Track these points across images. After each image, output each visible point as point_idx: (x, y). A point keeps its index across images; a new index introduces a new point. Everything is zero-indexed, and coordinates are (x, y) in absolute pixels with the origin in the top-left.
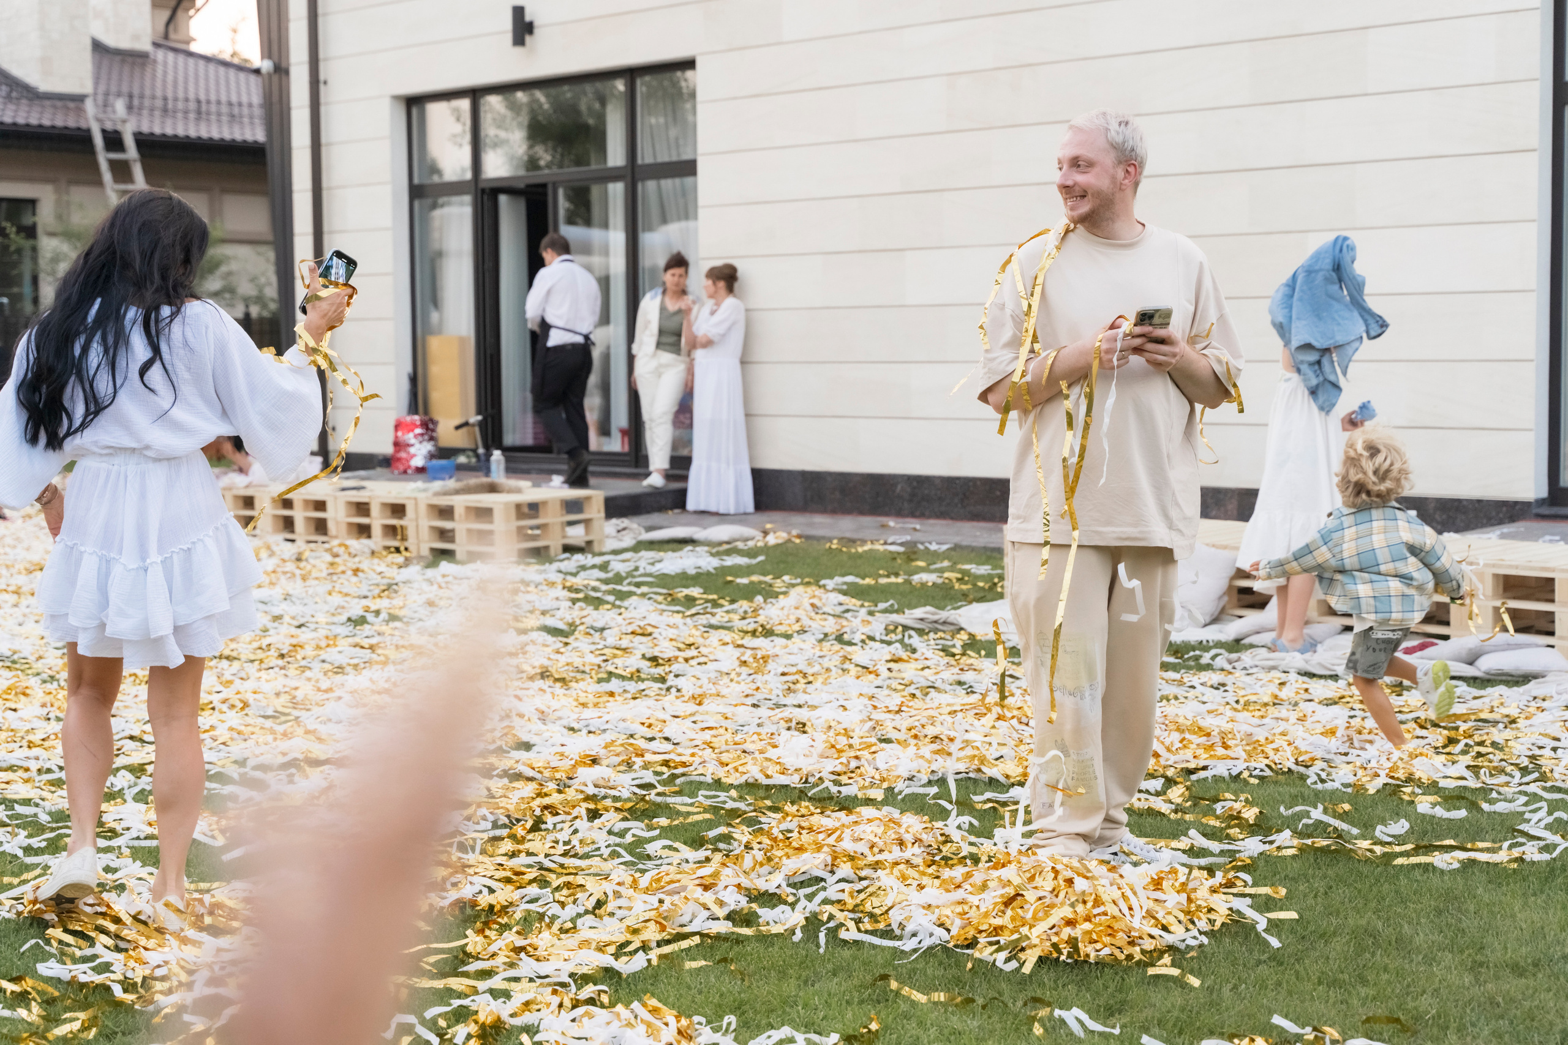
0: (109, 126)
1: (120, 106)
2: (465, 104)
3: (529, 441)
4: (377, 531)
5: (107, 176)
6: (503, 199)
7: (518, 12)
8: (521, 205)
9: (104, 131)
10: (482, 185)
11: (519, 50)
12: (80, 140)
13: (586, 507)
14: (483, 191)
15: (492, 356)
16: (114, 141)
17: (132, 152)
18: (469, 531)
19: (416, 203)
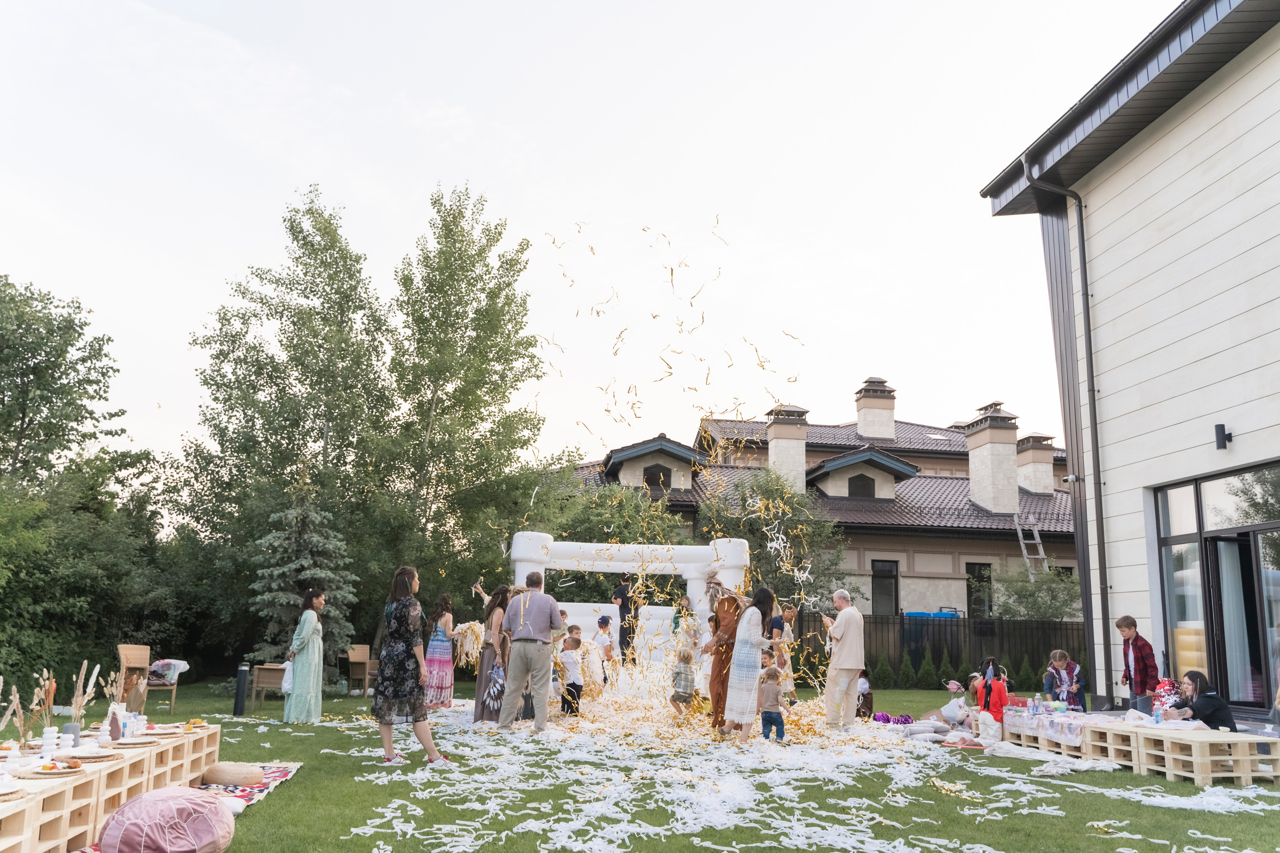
0: (1026, 527)
1: (1032, 519)
2: (1190, 489)
3: (1251, 699)
4: (1111, 752)
5: (1025, 552)
6: (1221, 544)
7: (1220, 428)
8: (1235, 548)
9: (1023, 530)
10: (1204, 536)
11: (1222, 451)
12: (1012, 534)
13: (1272, 750)
14: (1206, 539)
15: (1218, 642)
16: (1028, 535)
17: (1038, 540)
18: (1175, 759)
19: (1163, 549)
